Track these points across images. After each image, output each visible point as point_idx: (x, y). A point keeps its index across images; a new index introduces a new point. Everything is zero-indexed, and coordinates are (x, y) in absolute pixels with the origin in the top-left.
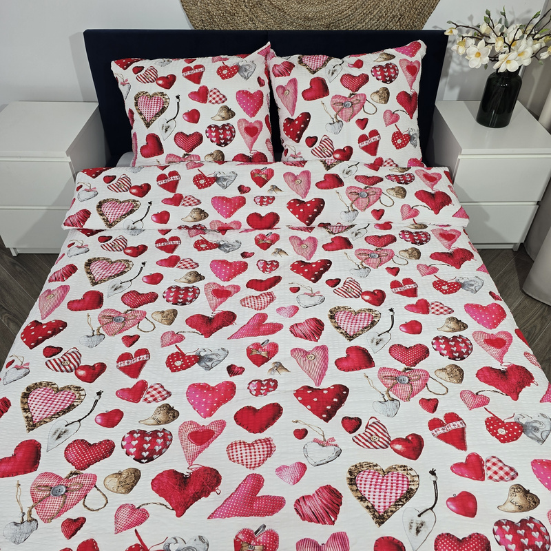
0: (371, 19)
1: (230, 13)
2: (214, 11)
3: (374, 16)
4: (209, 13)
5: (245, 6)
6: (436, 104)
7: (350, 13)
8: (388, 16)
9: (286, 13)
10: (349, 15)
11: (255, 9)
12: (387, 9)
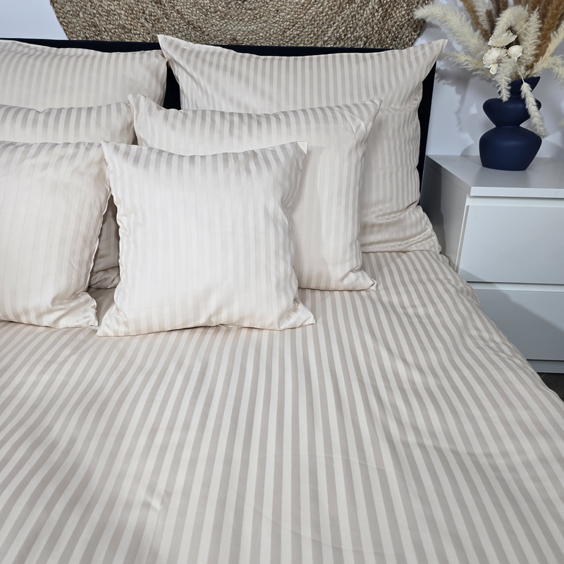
1: (124, 28)
2: (102, 25)
4: (95, 26)
5: (146, 19)
11: (159, 25)
12: (346, 28)
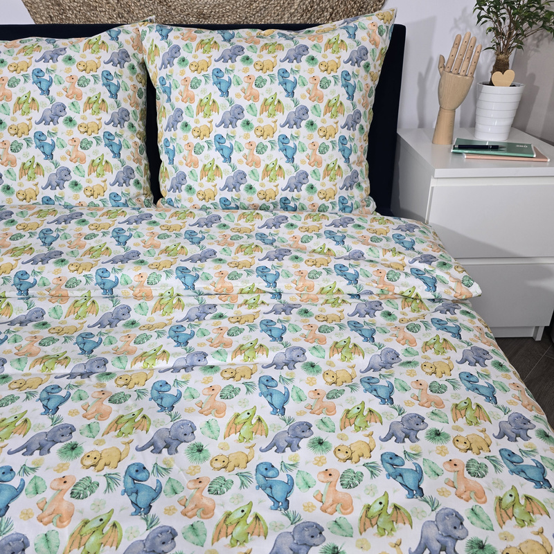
0: (291, 14)
1: (89, 5)
2: (66, 3)
3: (296, 9)
4: (59, 5)
6: (398, 132)
7: (262, 5)
8: (314, 10)
9: (170, 6)
10: (261, 10)
